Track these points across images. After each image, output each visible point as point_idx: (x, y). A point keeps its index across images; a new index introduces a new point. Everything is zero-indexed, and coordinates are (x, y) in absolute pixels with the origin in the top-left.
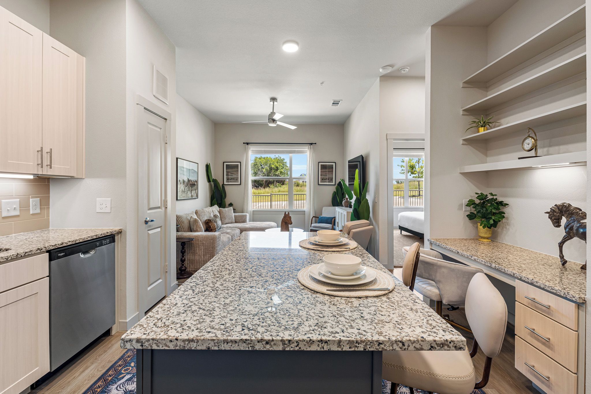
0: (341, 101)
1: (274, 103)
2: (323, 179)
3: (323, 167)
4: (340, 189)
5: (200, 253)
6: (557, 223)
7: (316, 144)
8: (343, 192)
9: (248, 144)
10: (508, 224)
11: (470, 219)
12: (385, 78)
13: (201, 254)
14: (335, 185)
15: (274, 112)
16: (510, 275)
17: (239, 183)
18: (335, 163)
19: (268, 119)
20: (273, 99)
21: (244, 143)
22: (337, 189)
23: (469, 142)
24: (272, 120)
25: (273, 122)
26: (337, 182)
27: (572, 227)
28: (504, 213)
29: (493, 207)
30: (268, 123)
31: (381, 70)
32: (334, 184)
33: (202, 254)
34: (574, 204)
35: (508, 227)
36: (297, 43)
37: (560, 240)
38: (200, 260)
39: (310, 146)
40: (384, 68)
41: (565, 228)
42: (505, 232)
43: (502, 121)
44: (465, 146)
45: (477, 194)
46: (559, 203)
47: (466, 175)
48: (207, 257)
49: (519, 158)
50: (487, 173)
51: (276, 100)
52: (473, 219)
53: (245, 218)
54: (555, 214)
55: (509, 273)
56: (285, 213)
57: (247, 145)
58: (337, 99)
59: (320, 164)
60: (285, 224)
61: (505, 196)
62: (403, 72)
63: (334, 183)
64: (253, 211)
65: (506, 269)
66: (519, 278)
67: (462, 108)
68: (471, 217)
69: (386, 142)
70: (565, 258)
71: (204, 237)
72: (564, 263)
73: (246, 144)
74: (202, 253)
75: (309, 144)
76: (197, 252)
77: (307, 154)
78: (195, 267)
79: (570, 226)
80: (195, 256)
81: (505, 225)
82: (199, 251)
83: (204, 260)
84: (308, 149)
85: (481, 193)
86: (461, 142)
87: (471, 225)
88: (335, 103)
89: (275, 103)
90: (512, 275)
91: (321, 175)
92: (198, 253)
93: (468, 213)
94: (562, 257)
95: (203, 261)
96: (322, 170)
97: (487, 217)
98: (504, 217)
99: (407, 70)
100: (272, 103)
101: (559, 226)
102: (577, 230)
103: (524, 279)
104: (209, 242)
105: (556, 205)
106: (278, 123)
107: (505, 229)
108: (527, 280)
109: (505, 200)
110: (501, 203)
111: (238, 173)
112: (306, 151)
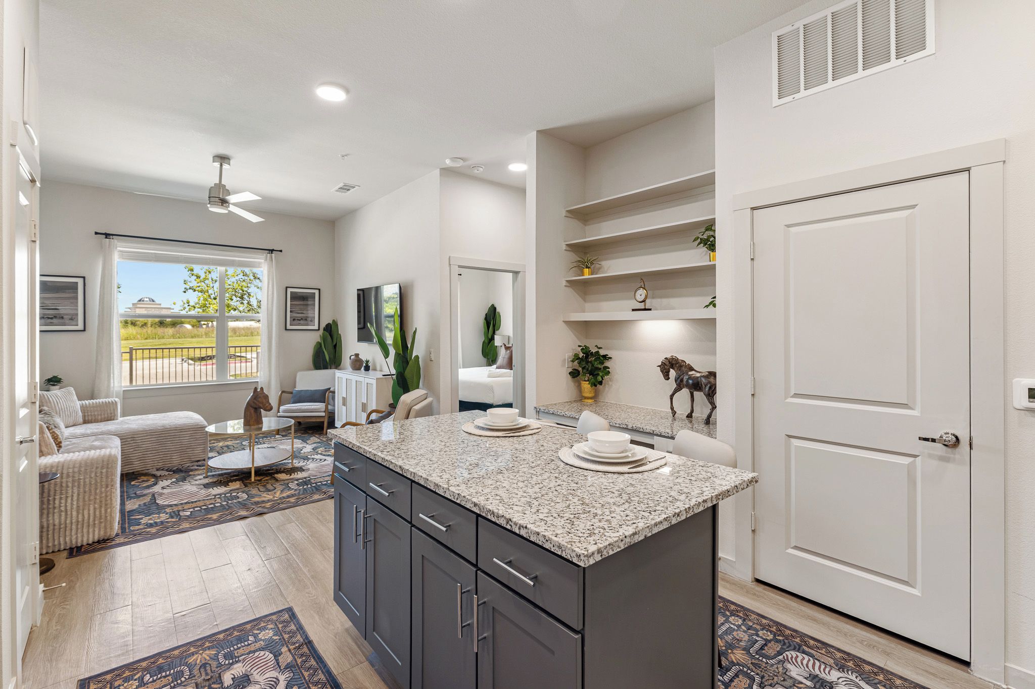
0: (357, 187)
1: (221, 165)
2: (294, 320)
3: (295, 297)
4: (330, 337)
5: (66, 506)
6: (667, 376)
7: (281, 251)
8: (334, 343)
9: (107, 235)
10: (610, 380)
11: (573, 377)
12: (447, 172)
13: (69, 508)
14: (319, 330)
15: (223, 183)
16: (649, 433)
17: (80, 327)
18: (319, 290)
19: (208, 196)
20: (223, 159)
21: (96, 233)
22: (324, 338)
23: (571, 284)
24: (219, 201)
25: (222, 205)
26: (323, 325)
27: (682, 379)
28: (609, 368)
29: (598, 362)
30: (209, 206)
31: (448, 162)
32: (317, 329)
33: (75, 506)
34: (680, 357)
35: (610, 383)
36: (347, 91)
37: (671, 393)
38: (68, 522)
39: (269, 255)
40: (454, 159)
41: (676, 381)
42: (607, 389)
43: (605, 264)
44: (567, 289)
45: (580, 346)
46: (669, 356)
47: (569, 323)
48: (89, 510)
49: (633, 310)
50: (586, 324)
51: (227, 161)
52: (577, 376)
53: (114, 410)
54: (666, 367)
55: (648, 431)
56: (256, 389)
57: (106, 238)
58: (350, 182)
59: (289, 290)
60: (254, 411)
61: (608, 349)
62: (476, 171)
63: (316, 327)
64: (124, 391)
65: (645, 428)
66: (659, 434)
67: (565, 242)
68: (574, 374)
69: (448, 268)
70: (674, 409)
71: (81, 463)
72: (674, 413)
73: (104, 236)
74: (72, 504)
75: (267, 251)
76: (57, 505)
77: (262, 269)
78: (48, 543)
79: (680, 378)
80: (51, 515)
81: (608, 381)
82: (63, 501)
83: (80, 519)
84: (266, 260)
85: (585, 346)
86: (564, 283)
87: (572, 384)
88: (346, 188)
89: (226, 166)
90: (651, 433)
91: (291, 311)
92: (60, 506)
93: (570, 370)
94: (672, 408)
95: (78, 522)
96: (293, 303)
97: (595, 374)
98: (609, 372)
99: (481, 169)
100: (217, 165)
101: (668, 379)
102: (687, 381)
103: (664, 434)
104: (96, 473)
105: (666, 358)
106: (232, 208)
107: (607, 386)
108: (667, 435)
109: (610, 353)
110: (605, 357)
111: (77, 303)
112: (260, 263)
